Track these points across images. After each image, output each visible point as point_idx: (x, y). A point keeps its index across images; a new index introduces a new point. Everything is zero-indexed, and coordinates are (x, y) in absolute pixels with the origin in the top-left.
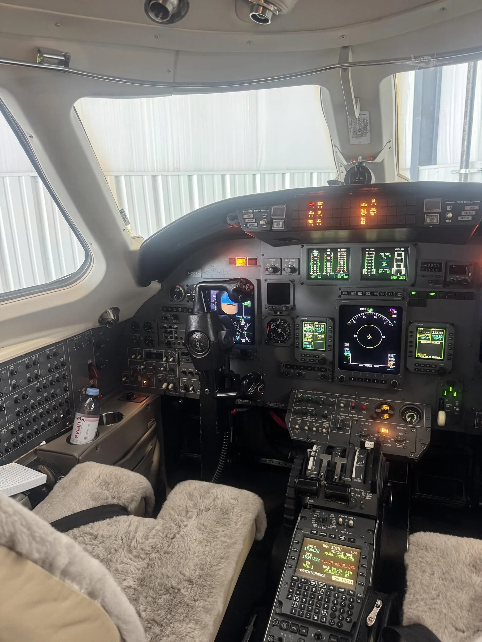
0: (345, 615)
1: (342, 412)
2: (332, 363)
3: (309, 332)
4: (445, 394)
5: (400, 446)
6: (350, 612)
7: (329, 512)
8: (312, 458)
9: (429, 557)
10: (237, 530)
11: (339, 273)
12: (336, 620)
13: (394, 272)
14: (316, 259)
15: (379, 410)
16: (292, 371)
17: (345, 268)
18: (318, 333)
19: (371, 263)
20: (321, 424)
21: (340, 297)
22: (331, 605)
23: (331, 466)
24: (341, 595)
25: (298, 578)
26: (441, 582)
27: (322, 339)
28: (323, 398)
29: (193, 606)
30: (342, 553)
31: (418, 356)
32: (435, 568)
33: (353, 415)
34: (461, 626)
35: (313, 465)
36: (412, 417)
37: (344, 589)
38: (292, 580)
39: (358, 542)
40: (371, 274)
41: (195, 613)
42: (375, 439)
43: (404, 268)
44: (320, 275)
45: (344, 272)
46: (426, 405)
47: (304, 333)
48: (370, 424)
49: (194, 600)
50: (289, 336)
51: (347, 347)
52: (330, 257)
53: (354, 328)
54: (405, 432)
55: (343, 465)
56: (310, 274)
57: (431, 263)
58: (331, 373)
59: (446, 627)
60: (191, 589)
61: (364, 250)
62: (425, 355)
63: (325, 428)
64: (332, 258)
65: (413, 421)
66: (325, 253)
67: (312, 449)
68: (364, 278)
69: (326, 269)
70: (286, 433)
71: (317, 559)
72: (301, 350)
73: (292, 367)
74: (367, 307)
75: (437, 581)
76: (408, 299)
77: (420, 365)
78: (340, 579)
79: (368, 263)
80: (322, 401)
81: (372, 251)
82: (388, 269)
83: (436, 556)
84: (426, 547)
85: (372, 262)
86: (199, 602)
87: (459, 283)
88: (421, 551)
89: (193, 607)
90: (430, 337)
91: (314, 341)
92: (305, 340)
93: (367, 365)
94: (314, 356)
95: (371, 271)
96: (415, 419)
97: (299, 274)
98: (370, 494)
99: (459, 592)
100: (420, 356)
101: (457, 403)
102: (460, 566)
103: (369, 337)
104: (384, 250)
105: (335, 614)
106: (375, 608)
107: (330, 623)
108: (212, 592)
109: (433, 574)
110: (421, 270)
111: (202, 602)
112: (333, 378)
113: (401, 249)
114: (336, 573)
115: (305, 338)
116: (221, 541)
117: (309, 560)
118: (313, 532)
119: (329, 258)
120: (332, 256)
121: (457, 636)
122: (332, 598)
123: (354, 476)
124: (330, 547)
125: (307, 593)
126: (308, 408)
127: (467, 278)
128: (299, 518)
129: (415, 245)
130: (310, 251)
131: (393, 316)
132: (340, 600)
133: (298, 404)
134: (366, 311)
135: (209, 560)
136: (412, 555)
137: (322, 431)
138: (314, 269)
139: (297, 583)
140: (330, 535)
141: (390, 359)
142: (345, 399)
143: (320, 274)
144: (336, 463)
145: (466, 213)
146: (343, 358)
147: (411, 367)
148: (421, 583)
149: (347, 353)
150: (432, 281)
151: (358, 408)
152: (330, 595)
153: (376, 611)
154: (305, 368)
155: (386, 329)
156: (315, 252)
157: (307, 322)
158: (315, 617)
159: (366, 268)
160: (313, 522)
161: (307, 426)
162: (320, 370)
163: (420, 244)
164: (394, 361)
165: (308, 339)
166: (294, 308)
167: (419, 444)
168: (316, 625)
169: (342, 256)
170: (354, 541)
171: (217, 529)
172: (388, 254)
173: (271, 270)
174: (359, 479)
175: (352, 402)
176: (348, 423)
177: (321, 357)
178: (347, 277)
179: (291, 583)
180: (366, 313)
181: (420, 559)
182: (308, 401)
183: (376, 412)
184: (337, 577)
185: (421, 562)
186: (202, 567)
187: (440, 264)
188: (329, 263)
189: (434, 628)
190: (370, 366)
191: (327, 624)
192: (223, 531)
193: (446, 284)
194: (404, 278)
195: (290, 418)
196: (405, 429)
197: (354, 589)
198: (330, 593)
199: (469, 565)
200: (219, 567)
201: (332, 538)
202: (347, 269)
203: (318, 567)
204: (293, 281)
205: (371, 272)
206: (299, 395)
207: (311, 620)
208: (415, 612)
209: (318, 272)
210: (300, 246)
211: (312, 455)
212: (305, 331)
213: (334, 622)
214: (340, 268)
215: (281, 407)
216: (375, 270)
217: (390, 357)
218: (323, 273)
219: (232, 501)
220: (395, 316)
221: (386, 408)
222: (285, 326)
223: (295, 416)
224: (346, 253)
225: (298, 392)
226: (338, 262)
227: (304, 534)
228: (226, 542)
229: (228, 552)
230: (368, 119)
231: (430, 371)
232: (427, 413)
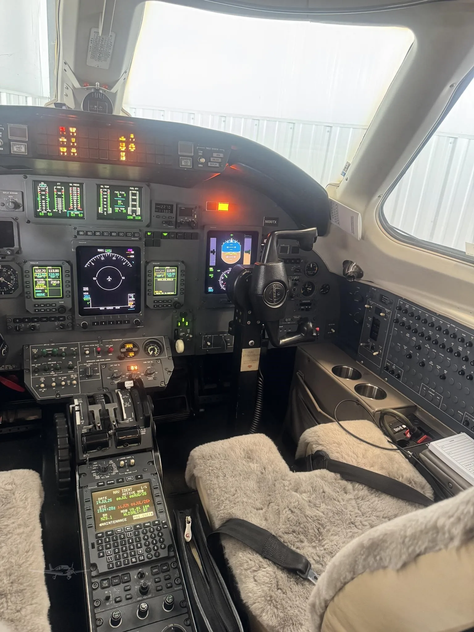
0: (159, 544)
1: (88, 359)
2: (72, 310)
3: (41, 278)
4: (179, 325)
5: (150, 378)
6: (161, 539)
7: (106, 460)
8: (77, 414)
9: (216, 463)
10: (29, 514)
11: (73, 210)
12: (153, 552)
13: (129, 212)
14: (44, 193)
15: (123, 350)
16: (23, 325)
17: (79, 205)
18: (53, 278)
19: (107, 201)
20: (69, 378)
21: (76, 237)
22: (143, 542)
23: (104, 414)
24: (148, 529)
25: (102, 533)
26: (234, 479)
27: (58, 285)
28: (63, 349)
29: (20, 618)
30: (134, 492)
31: (155, 293)
32: (225, 470)
33: (100, 360)
34: (259, 505)
35: (81, 420)
36: (154, 350)
37: (149, 522)
38: (97, 537)
39: (146, 476)
40: (107, 213)
41: (25, 623)
42: (127, 378)
43: (139, 208)
44: (50, 212)
45: (78, 210)
46: (164, 336)
47: (35, 280)
48: (119, 365)
49: (18, 611)
50: (16, 286)
51: (86, 291)
52: (61, 192)
53: (93, 270)
54: (152, 365)
55: (115, 410)
56: (38, 210)
57: (163, 205)
58: (70, 321)
59: (251, 512)
60: (7, 602)
61: (99, 187)
62: (161, 291)
63: (74, 380)
64: (63, 193)
65: (155, 353)
66: (55, 187)
67: (74, 404)
68: (100, 217)
69: (57, 206)
70: (28, 395)
71: (112, 508)
72: (33, 300)
73: (22, 321)
74: (104, 248)
75: (230, 479)
76: (144, 239)
77: (158, 302)
78: (141, 516)
79: (104, 201)
80: (63, 352)
81: (107, 189)
82: (124, 209)
83: (222, 461)
84: (211, 456)
85: (107, 200)
86: (24, 610)
87: (189, 224)
88: (208, 462)
89: (19, 620)
90: (165, 275)
91: (48, 288)
92: (37, 287)
93: (108, 308)
94: (51, 305)
95: (107, 210)
96: (156, 352)
97: (23, 210)
98: (144, 429)
99: (248, 481)
100: (157, 293)
101: (189, 331)
102: (240, 461)
103: (109, 279)
104: (120, 188)
105: (150, 548)
106: (187, 525)
107: (147, 557)
108: (35, 592)
109: (225, 476)
110: (155, 211)
111: (29, 608)
112: (73, 327)
113: (136, 189)
114: (135, 512)
115: (36, 285)
116: (18, 534)
117: (105, 512)
118: (100, 484)
119: (59, 193)
120: (63, 190)
121: (259, 514)
122: (142, 536)
123: (125, 417)
124: (121, 491)
125: (117, 543)
126: (50, 363)
127: (193, 220)
128: (77, 476)
129: (148, 186)
130: (36, 183)
131: (131, 256)
132: (149, 534)
133: (35, 360)
134: (104, 252)
135: (13, 561)
136: (202, 468)
137: (71, 383)
138: (42, 205)
139: (103, 538)
140: (117, 480)
141: (130, 299)
142: (88, 346)
143: (50, 211)
144: (107, 410)
145: (214, 160)
146: (82, 303)
147: (150, 304)
148: (220, 487)
149: (87, 297)
150: (166, 222)
151: (104, 353)
152: (139, 534)
153: (188, 526)
154: (40, 320)
155: (124, 269)
156: (43, 185)
157: (37, 267)
158: (134, 560)
159: (101, 206)
160: (94, 475)
161: (54, 382)
162: (57, 319)
163: (153, 185)
164: (134, 301)
165: (40, 286)
166: (19, 252)
167: (166, 372)
168: (135, 566)
169: (75, 192)
170: (142, 477)
171: (5, 523)
172: (123, 193)
173: (11, 205)
174: (131, 418)
175: (96, 347)
176: (96, 369)
177: (58, 305)
178: (82, 215)
179: (98, 541)
180: (104, 254)
181: (211, 468)
182: (47, 355)
183: (122, 353)
184: (138, 515)
185: (212, 470)
186: (8, 572)
187: (172, 206)
188: (61, 199)
189: (244, 516)
190: (111, 308)
191: (146, 560)
192: (13, 523)
193: (177, 224)
194: (140, 218)
195: (30, 380)
196: (152, 362)
197: (156, 519)
198: (138, 532)
199: (245, 458)
200: (29, 563)
201: (121, 482)
202: (82, 206)
203: (116, 515)
204: (16, 219)
205: (107, 211)
206: (35, 351)
207: (131, 564)
208: (226, 511)
209: (48, 208)
210: (21, 176)
211: (76, 409)
212: (36, 278)
213: (152, 555)
214: (73, 205)
215: (11, 368)
216: (111, 209)
217: (131, 297)
218: (54, 210)
219: (9, 487)
220: (133, 256)
221: (130, 346)
222: (9, 273)
223: (37, 375)
224: (79, 188)
225: (32, 348)
226: (71, 198)
227: (92, 489)
228: (23, 533)
229: (31, 542)
230: (113, 41)
231: (167, 306)
232: (165, 344)
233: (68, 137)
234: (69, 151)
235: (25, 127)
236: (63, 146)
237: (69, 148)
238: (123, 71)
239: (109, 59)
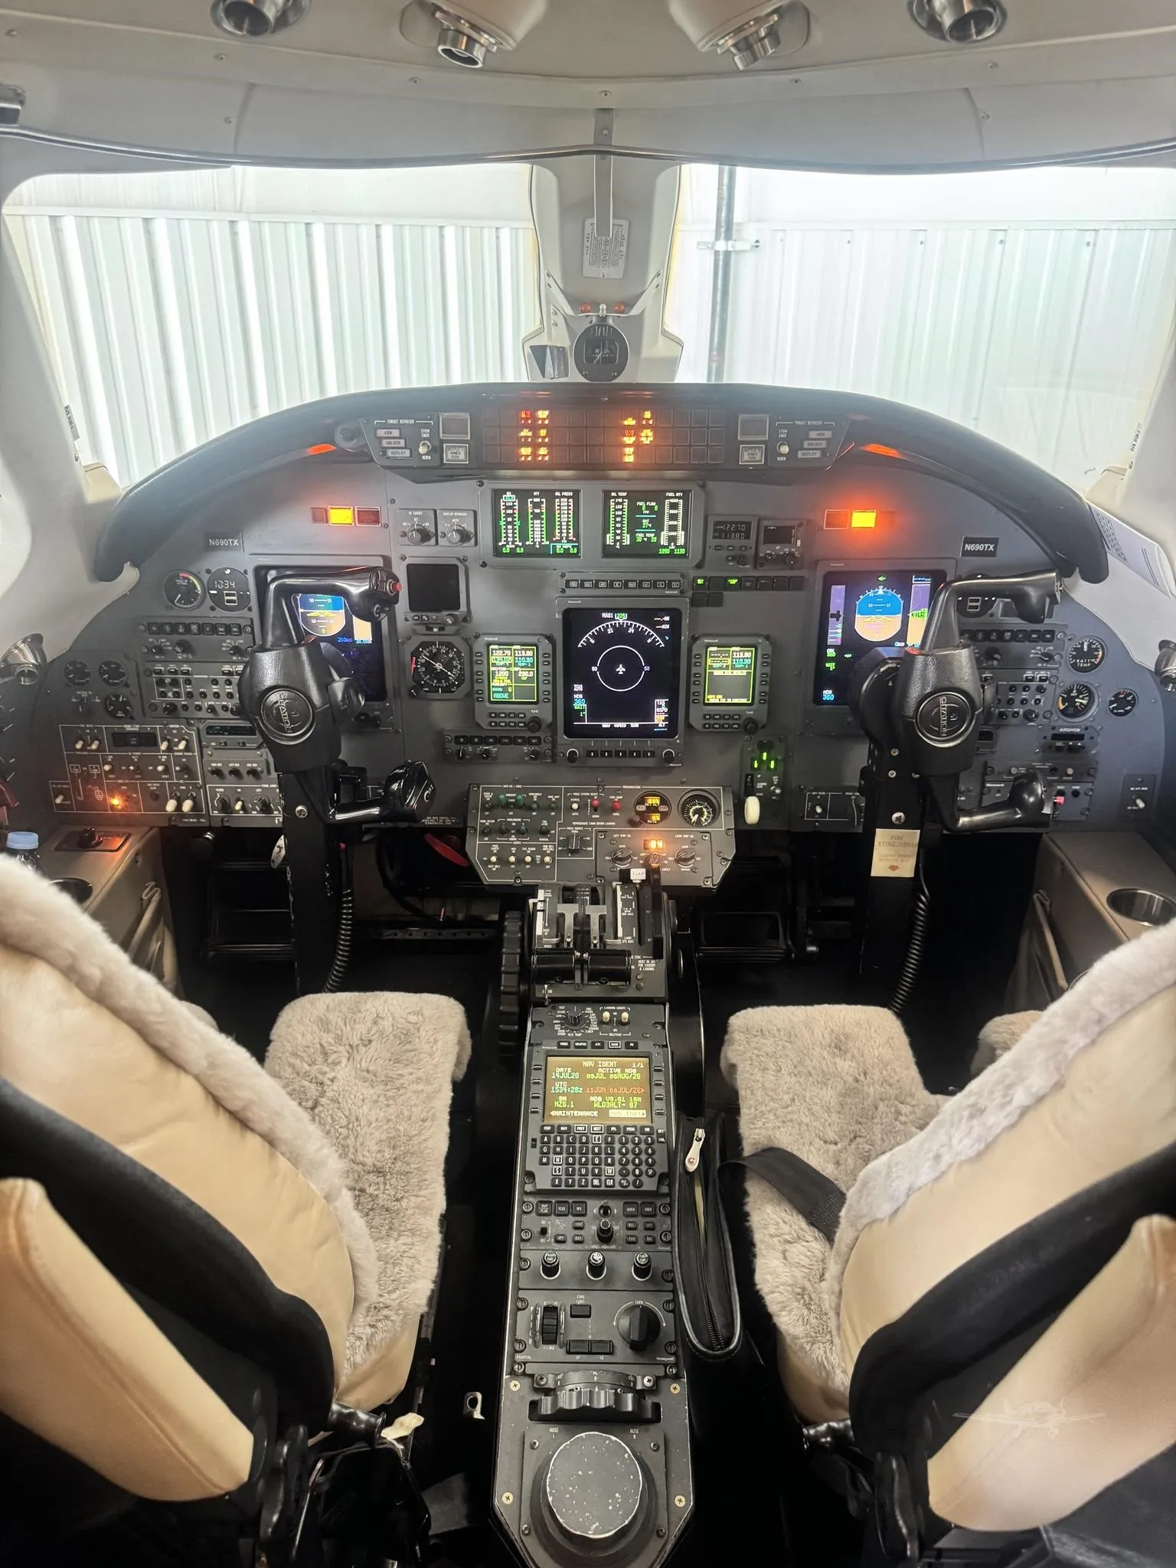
0: (644, 1167)
1: (577, 819)
2: (552, 725)
3: (503, 666)
4: (756, 766)
5: (685, 869)
6: (650, 1160)
7: (581, 1005)
8: (540, 915)
9: (768, 1045)
10: (436, 1066)
11: (559, 541)
12: (631, 1178)
13: (664, 542)
14: (510, 511)
15: (642, 808)
16: (470, 749)
17: (571, 531)
18: (522, 667)
19: (621, 522)
20: (539, 850)
21: (563, 591)
22: (617, 1156)
23: (582, 922)
24: (630, 1137)
25: (553, 1126)
26: (794, 1079)
27: (530, 680)
28: (535, 795)
29: (398, 1209)
30: (619, 1070)
31: (708, 700)
32: (781, 1060)
33: (598, 823)
34: (831, 1135)
35: (545, 927)
36: (700, 812)
37: (635, 1127)
38: (543, 1131)
39: (643, 1046)
40: (621, 545)
41: (405, 1219)
42: (641, 862)
43: (683, 533)
44: (520, 547)
45: (569, 541)
46: (723, 787)
47: (492, 669)
48: (629, 836)
49: (397, 1200)
50: (460, 679)
51: (579, 692)
52: (540, 508)
53: (591, 653)
54: (693, 842)
55: (602, 917)
56: (500, 544)
57: (731, 523)
58: (549, 746)
59: (811, 1143)
60: (385, 1184)
61: (607, 496)
62: (721, 697)
63: (548, 855)
64: (544, 511)
65: (703, 819)
66: (530, 500)
67: (537, 898)
68: (608, 552)
69: (533, 534)
70: (471, 873)
71: (577, 1089)
72: (487, 704)
73: (469, 740)
74: (615, 611)
75: (787, 1078)
76: (690, 593)
77: (712, 717)
78: (624, 1113)
79: (616, 522)
80: (535, 802)
81: (623, 497)
82: (653, 535)
83: (780, 1043)
84: (762, 1031)
85: (622, 520)
86: (405, 1200)
87: (782, 560)
88: (756, 1039)
89: (398, 1212)
90: (730, 663)
91: (513, 685)
92: (495, 683)
93: (618, 725)
94: (516, 716)
95: (621, 539)
96: (705, 817)
97: (476, 544)
98: (653, 961)
99: (821, 1088)
100: (712, 699)
101: (775, 779)
102: (817, 1049)
103: (621, 670)
104: (647, 496)
105: (627, 1170)
106: (695, 1142)
107: (621, 1185)
108: (425, 1180)
109: (779, 1071)
110: (714, 537)
111: (413, 1199)
112: (554, 756)
113: (677, 495)
114: (613, 1105)
115: (493, 678)
116: (415, 1092)
117: (563, 1094)
118: (562, 1044)
119: (537, 511)
120: (544, 505)
121: (828, 1151)
122: (617, 1146)
123: (620, 934)
124: (596, 1063)
125: (574, 1148)
126: (510, 820)
127: (793, 550)
128: (529, 1025)
129: (703, 487)
130: (498, 494)
131: (663, 627)
132: (630, 1146)
133: (487, 813)
134: (614, 619)
135: (401, 1129)
136: (741, 1048)
137: (542, 860)
138: (506, 533)
139: (552, 1135)
140: (593, 1043)
141: (658, 710)
142: (578, 794)
143: (520, 544)
144: (589, 916)
145: (812, 444)
146: (571, 714)
147: (696, 721)
148: (764, 1087)
149: (580, 703)
150: (734, 558)
151: (606, 809)
152: (612, 1142)
153: (696, 1146)
154: (498, 741)
155: (651, 652)
156: (509, 498)
157: (496, 647)
158: (596, 1182)
159: (611, 532)
160: (557, 1027)
161: (513, 855)
162: (527, 741)
163: (711, 485)
165: (500, 680)
166: (467, 618)
167: (717, 859)
168: (597, 1194)
169: (564, 507)
170: (636, 1047)
171: (400, 1072)
172: (653, 504)
173: (414, 535)
174: (630, 938)
175: (592, 798)
176: (588, 838)
177: (529, 716)
178: (575, 551)
179: (543, 1138)
180: (613, 622)
181: (756, 1052)
182: (507, 806)
183: (638, 813)
184: (618, 1111)
185: (758, 1056)
186: (393, 1143)
187: (748, 524)
188: (539, 521)
189: (795, 1148)
190: (623, 725)
191: (618, 1187)
192: (411, 1074)
193: (758, 562)
194: (683, 551)
195: (475, 846)
196: (692, 836)
197: (649, 1124)
198: (613, 1139)
199: (830, 1046)
200: (423, 1137)
201: (598, 1047)
202: (577, 534)
203: (582, 1103)
204: (464, 560)
205: (621, 541)
206: (488, 796)
207: (590, 1188)
208: (764, 1132)
209: (517, 539)
210: (474, 483)
211: (538, 908)
212: (494, 665)
213: (628, 1181)
214: (561, 533)
215: (448, 822)
216: (628, 536)
217: (660, 706)
218: (527, 543)
219: (413, 1018)
220: (667, 627)
221: (654, 801)
222: (451, 656)
223: (486, 839)
224: (571, 500)
225: (485, 790)
226: (557, 519)
227: (548, 1051)
228: (422, 1091)
229: (432, 1108)
230: (625, 233)
231: (731, 726)
232: (726, 804)
233: (534, 428)
234: (534, 454)
235: (467, 416)
236: (527, 445)
237: (536, 446)
238: (651, 274)
239: (622, 262)
